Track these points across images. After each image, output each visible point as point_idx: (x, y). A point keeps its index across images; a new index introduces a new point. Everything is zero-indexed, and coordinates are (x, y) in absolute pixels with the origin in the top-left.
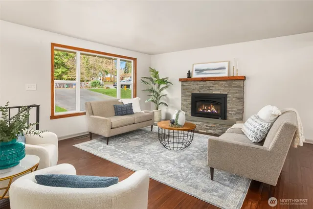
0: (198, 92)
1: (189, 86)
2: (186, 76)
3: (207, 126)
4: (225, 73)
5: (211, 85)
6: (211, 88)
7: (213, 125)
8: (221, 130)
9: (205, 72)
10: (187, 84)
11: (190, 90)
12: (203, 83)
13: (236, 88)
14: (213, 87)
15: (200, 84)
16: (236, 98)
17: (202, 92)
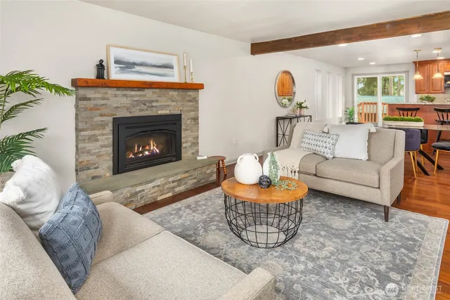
0: (128, 115)
1: (103, 99)
2: (91, 74)
3: (173, 182)
4: (173, 76)
5: (154, 97)
6: (154, 104)
7: (184, 176)
8: (195, 178)
9: (137, 68)
10: (98, 95)
11: (107, 111)
12: (138, 93)
13: (191, 103)
14: (157, 101)
15: (132, 96)
16: (191, 119)
17: (137, 113)
